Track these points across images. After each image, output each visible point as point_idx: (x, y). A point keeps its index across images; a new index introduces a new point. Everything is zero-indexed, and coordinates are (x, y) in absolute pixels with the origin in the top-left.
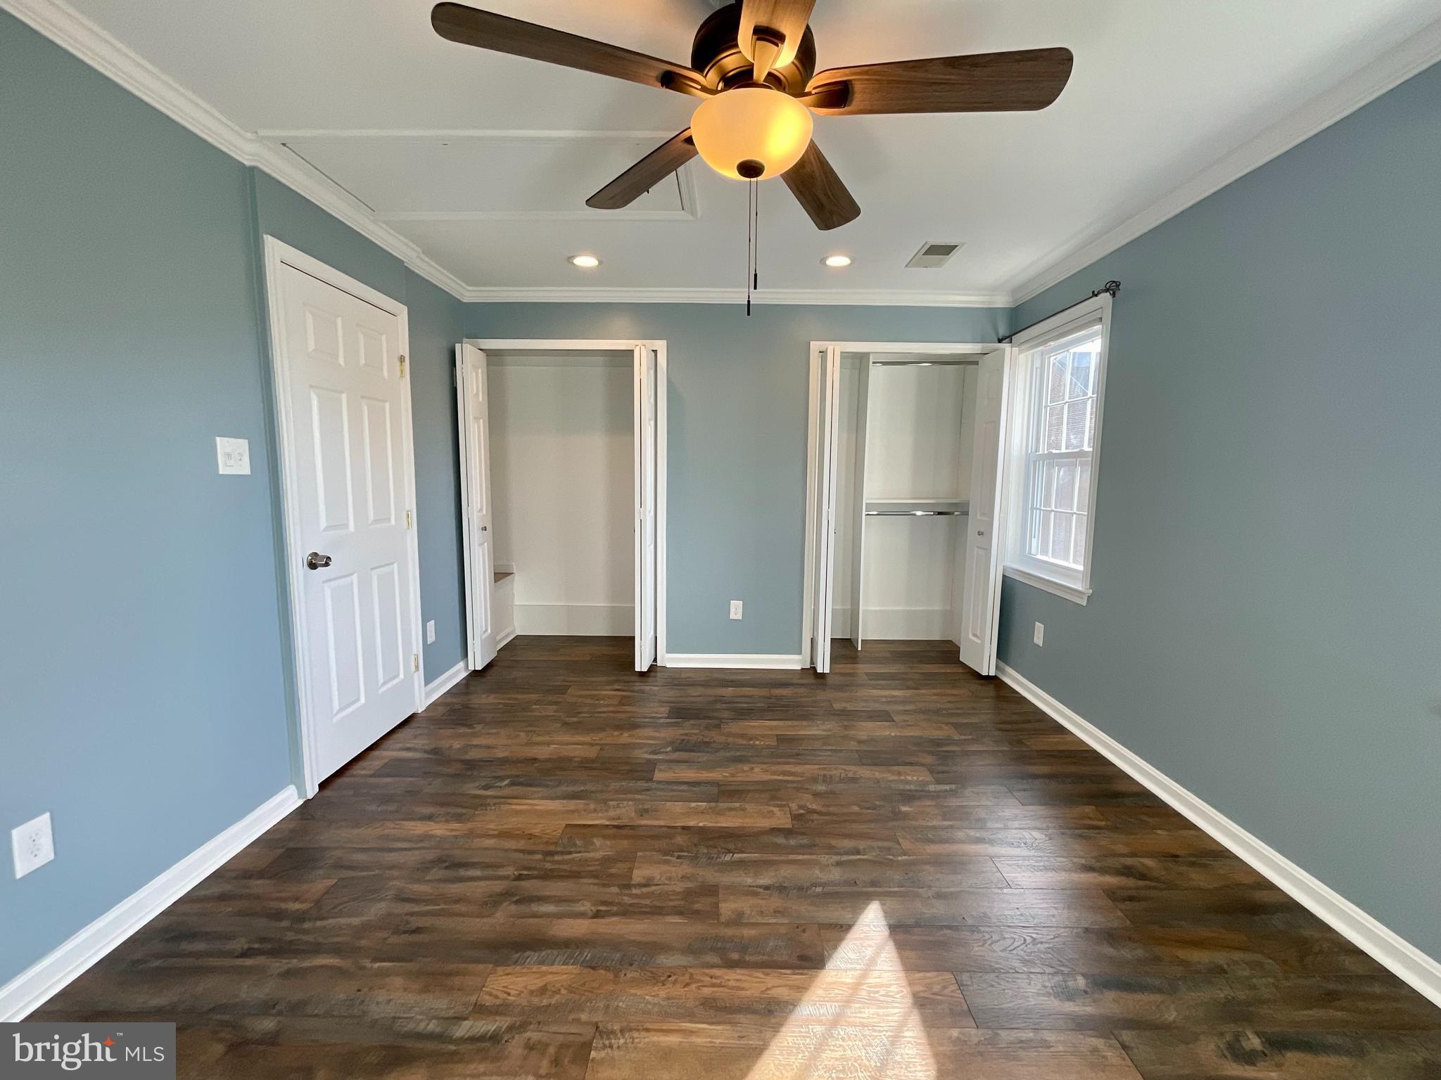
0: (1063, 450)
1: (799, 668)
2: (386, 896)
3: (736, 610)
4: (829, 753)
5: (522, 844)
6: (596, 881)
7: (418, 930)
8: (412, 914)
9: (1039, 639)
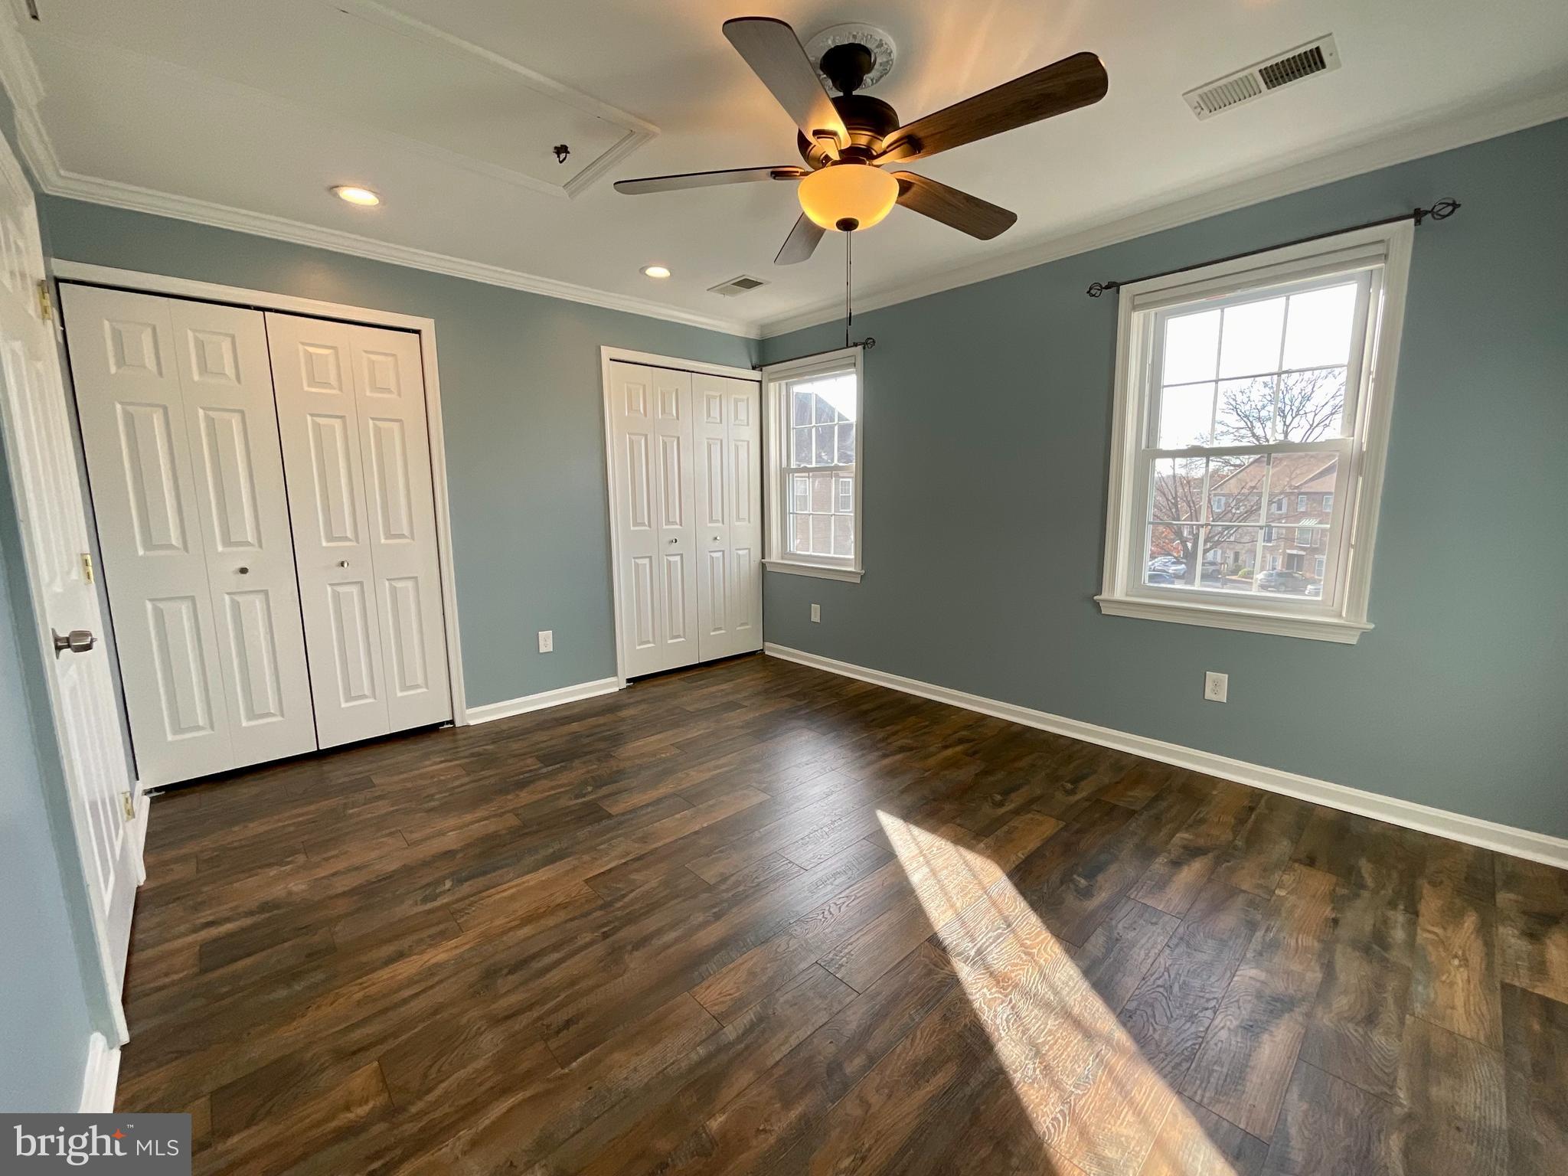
0: (814, 465)
1: (617, 689)
2: (479, 1028)
3: (546, 641)
4: (730, 743)
5: (562, 915)
6: (680, 899)
7: (568, 1024)
8: (540, 1018)
9: (816, 617)
